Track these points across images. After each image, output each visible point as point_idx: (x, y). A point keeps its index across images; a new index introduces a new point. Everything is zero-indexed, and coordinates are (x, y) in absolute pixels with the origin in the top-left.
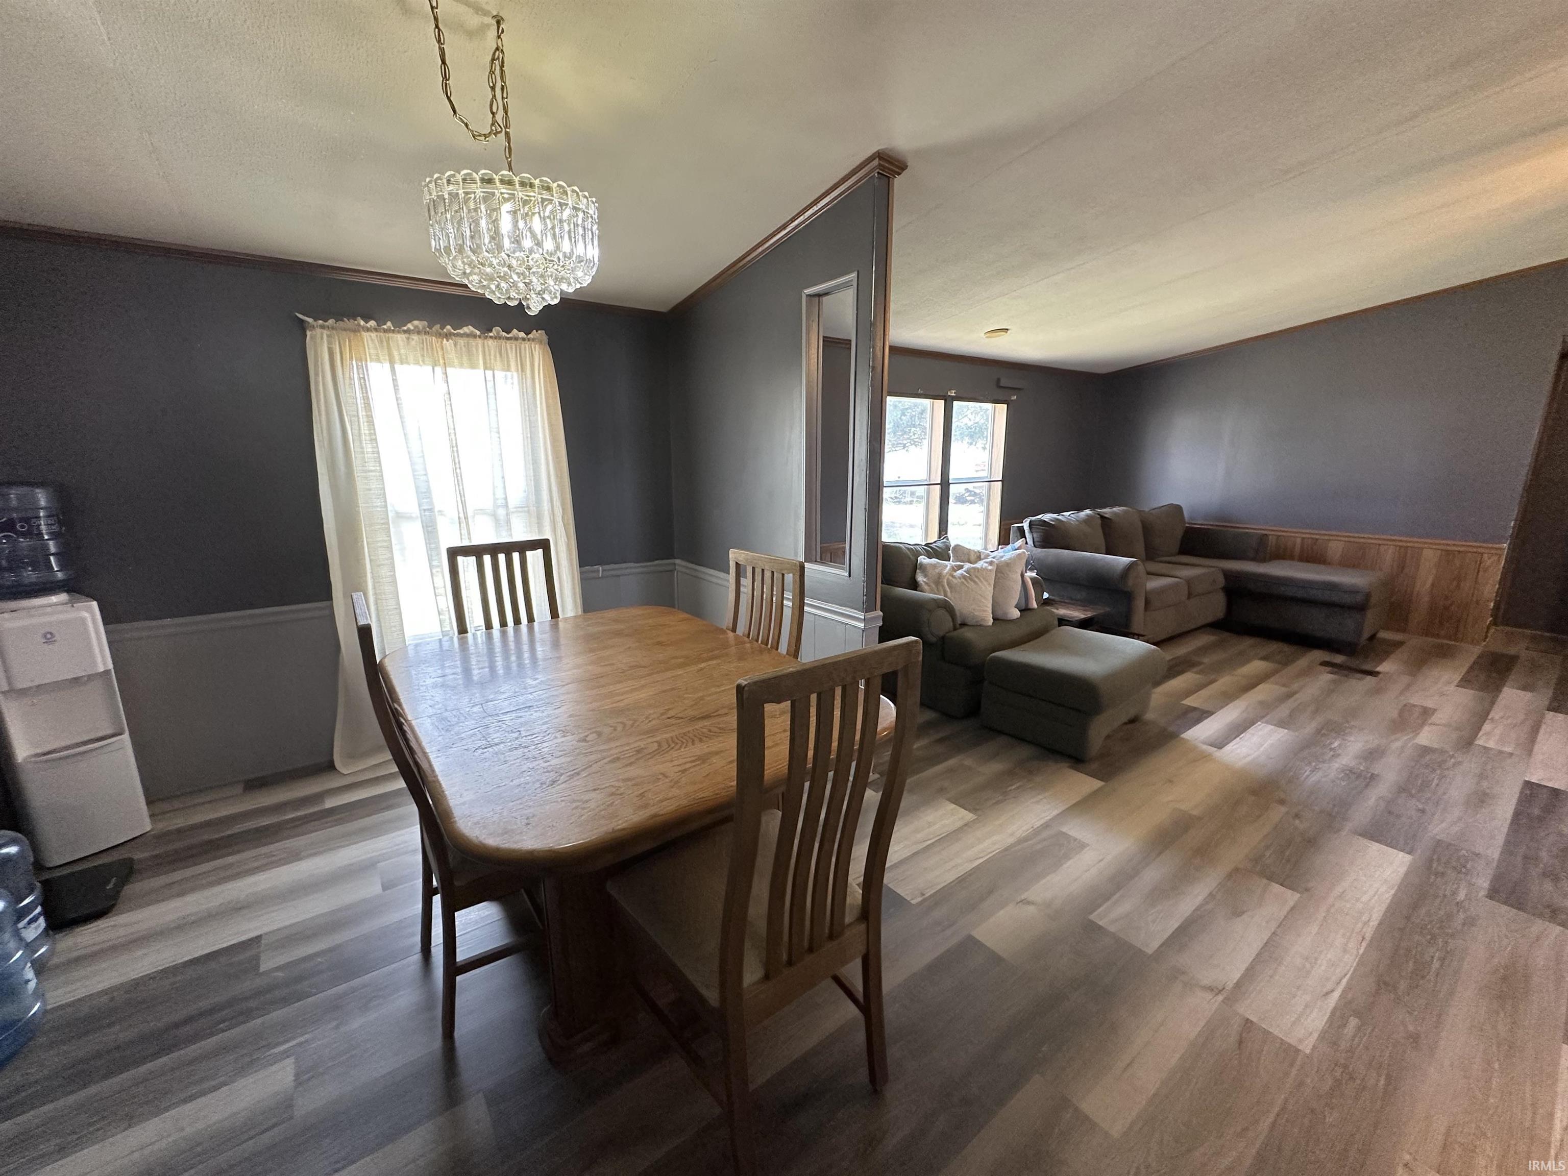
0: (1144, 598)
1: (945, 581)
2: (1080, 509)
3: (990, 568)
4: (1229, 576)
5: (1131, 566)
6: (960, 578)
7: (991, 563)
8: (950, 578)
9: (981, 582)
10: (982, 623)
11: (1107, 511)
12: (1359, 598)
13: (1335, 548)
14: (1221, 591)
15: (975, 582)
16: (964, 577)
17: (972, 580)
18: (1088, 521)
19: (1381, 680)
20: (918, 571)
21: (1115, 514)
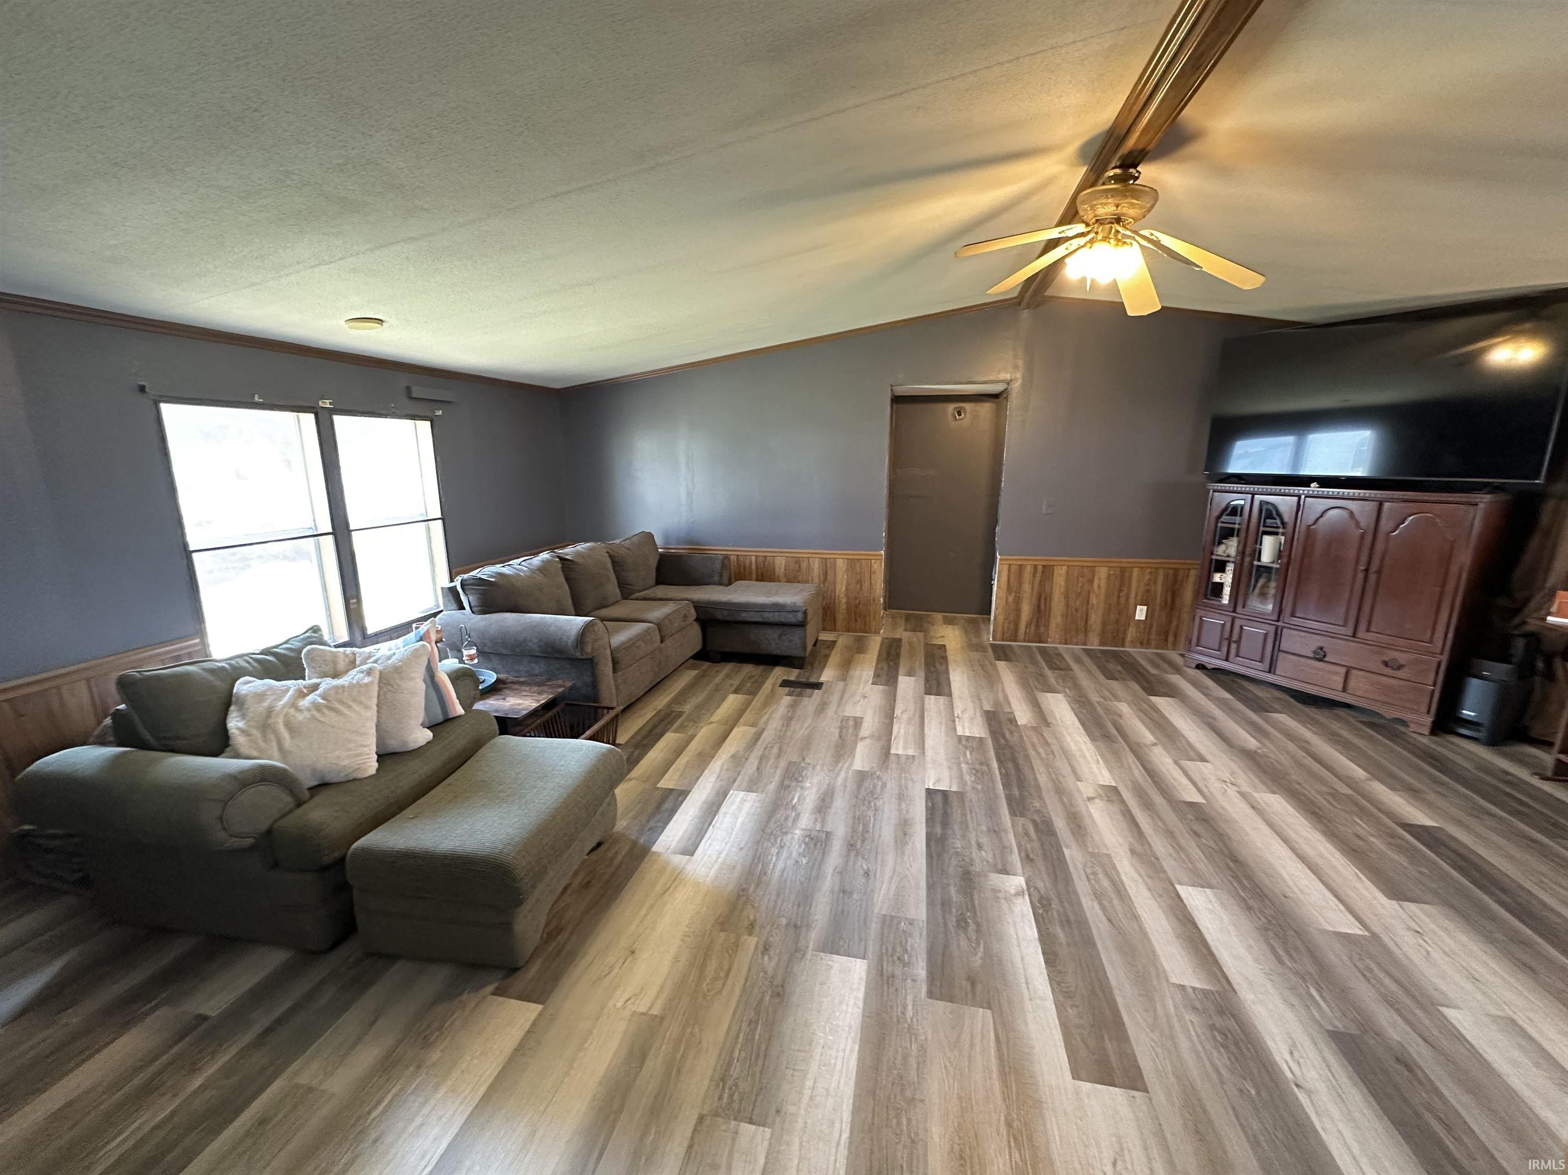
0: (610, 659)
1: (281, 720)
2: (536, 554)
3: (367, 680)
4: (699, 606)
5: (587, 627)
6: (309, 710)
7: (369, 672)
8: (292, 711)
9: (349, 707)
10: (355, 775)
11: (568, 551)
12: (800, 616)
13: (780, 564)
14: (695, 623)
15: (337, 711)
16: (317, 707)
17: (331, 709)
18: (543, 569)
19: (825, 692)
20: (232, 708)
21: (578, 553)
